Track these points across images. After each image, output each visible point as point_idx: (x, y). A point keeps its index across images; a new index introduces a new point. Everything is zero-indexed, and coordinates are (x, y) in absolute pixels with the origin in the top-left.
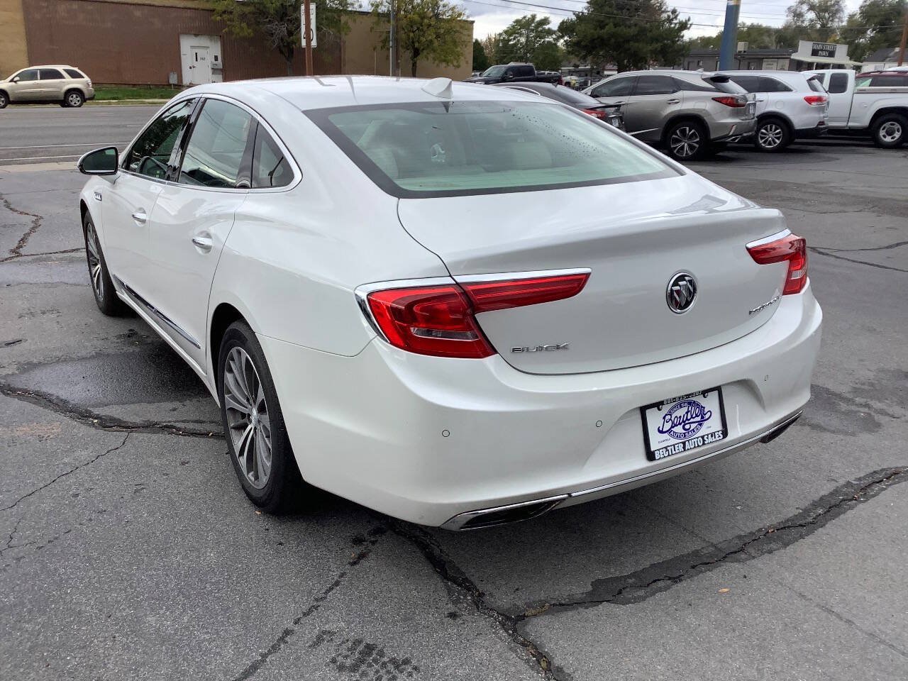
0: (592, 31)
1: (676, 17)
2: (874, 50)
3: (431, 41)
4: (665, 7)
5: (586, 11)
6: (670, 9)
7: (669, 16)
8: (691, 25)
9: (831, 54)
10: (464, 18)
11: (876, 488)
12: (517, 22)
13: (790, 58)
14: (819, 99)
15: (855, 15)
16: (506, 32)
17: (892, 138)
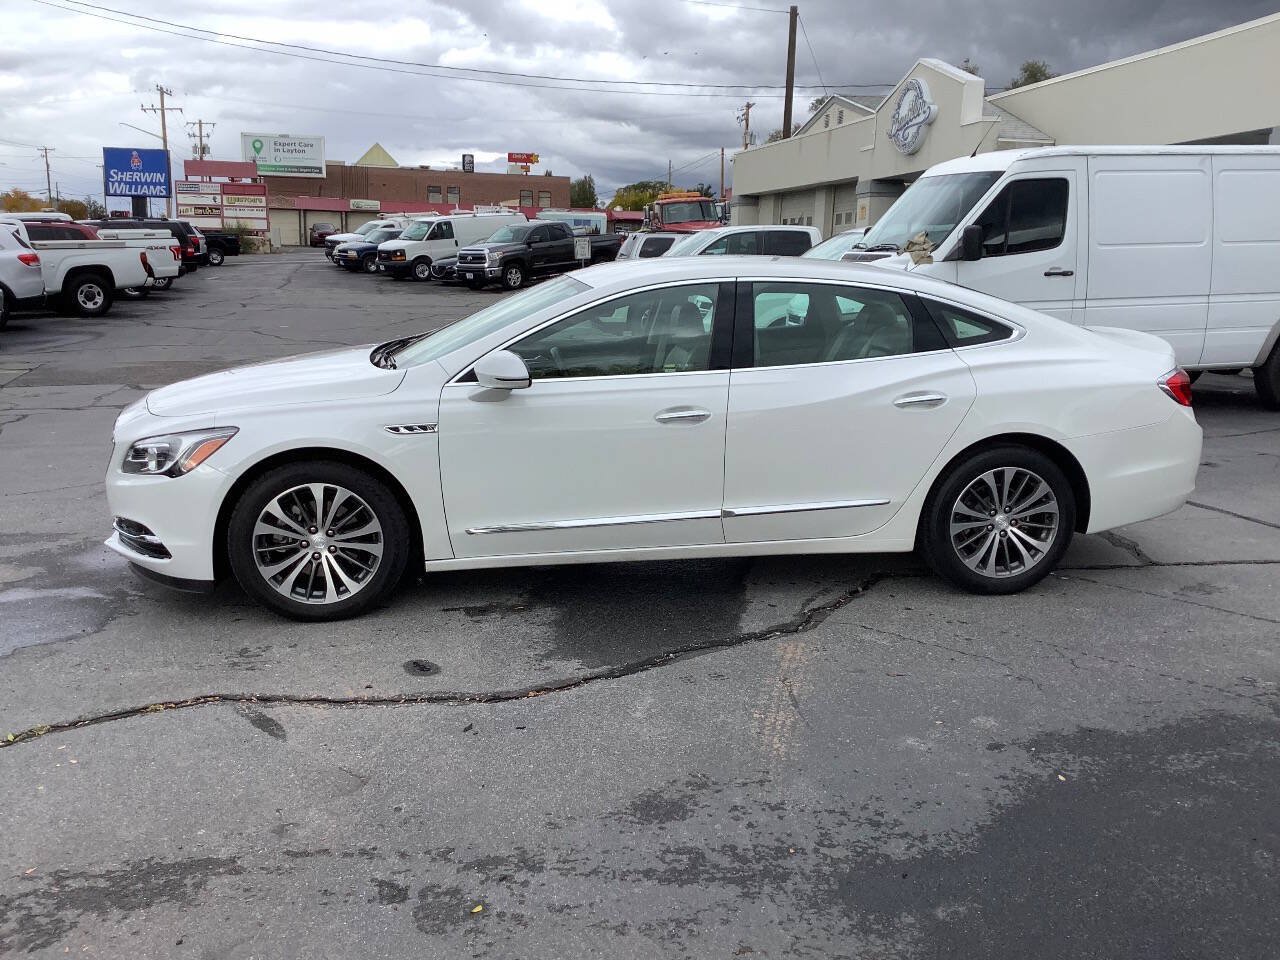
17: (95, 304)
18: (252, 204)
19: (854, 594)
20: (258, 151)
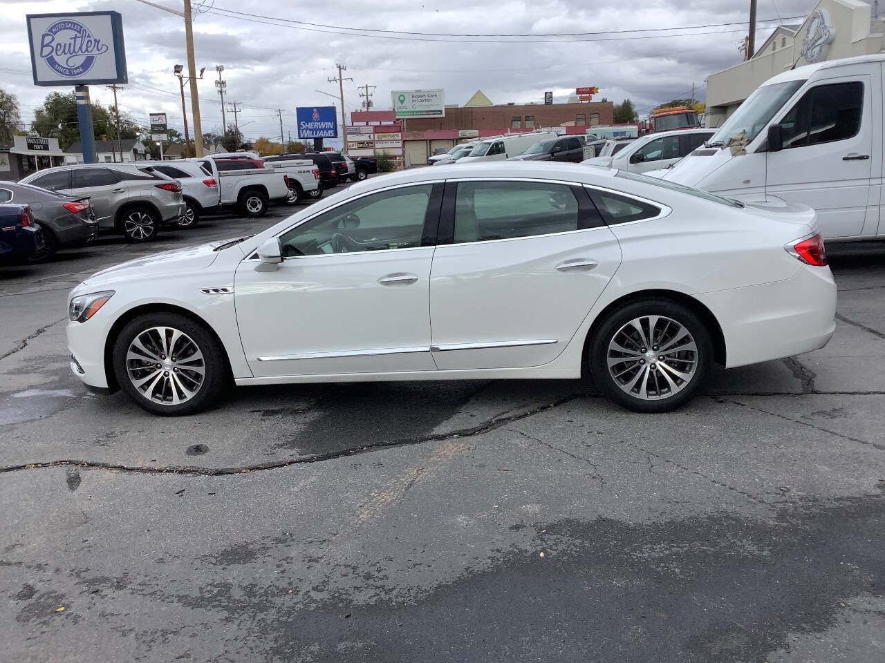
13: (9, 153)
14: (213, 182)
17: (257, 209)
18: (393, 138)
19: (543, 409)
20: (402, 102)
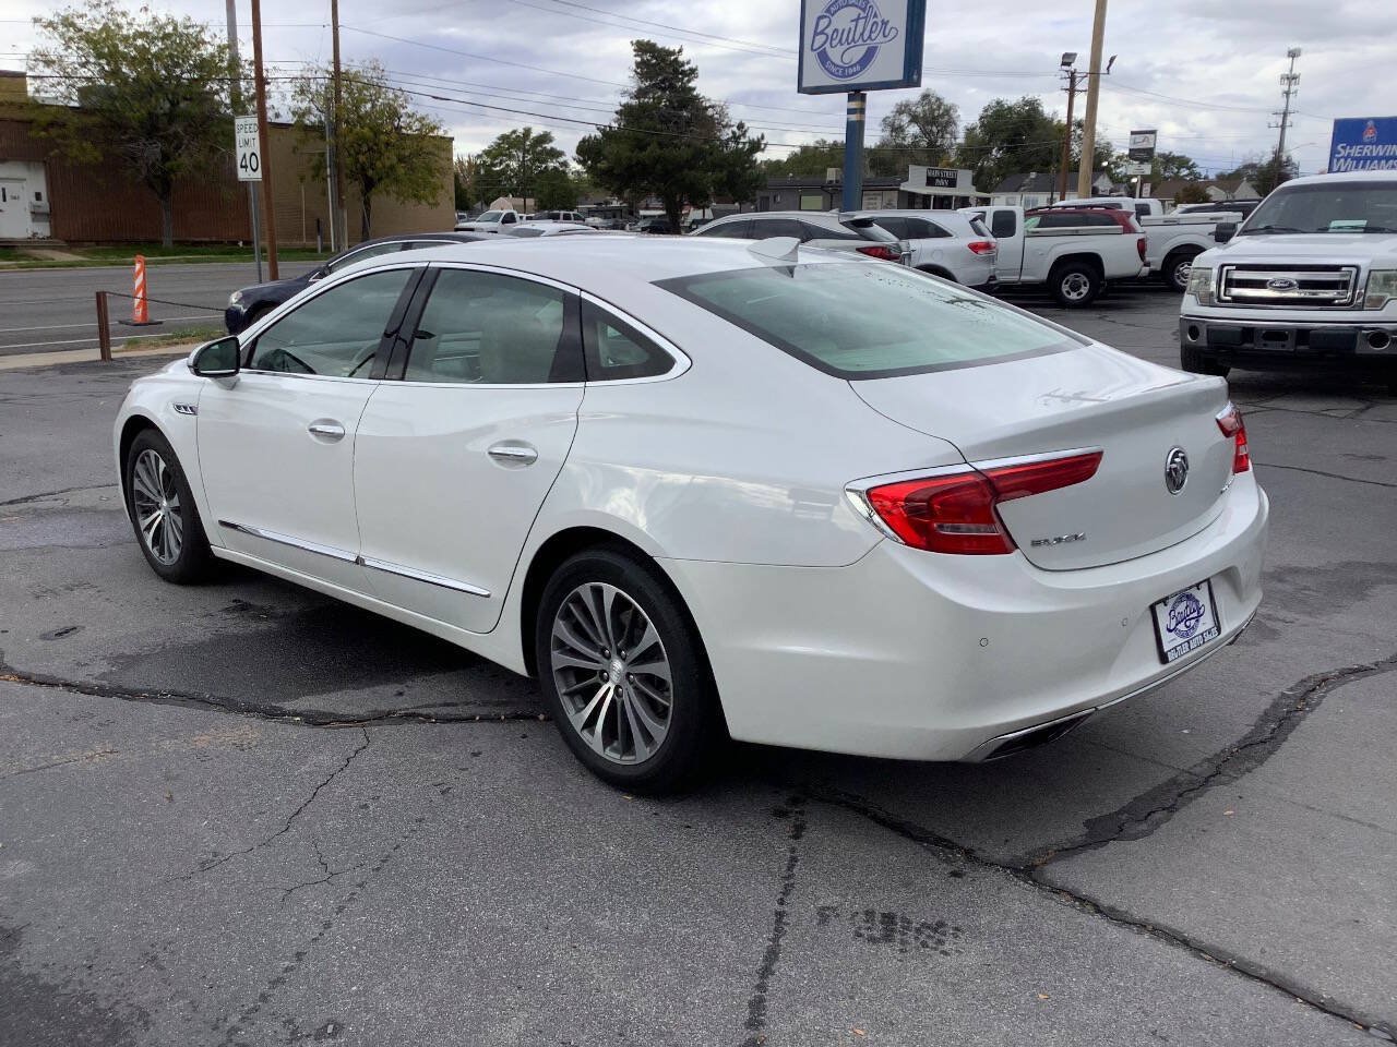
0: (628, 154)
1: (744, 134)
2: (1004, 177)
3: (392, 168)
4: (726, 120)
5: (615, 125)
6: (735, 122)
7: (733, 133)
8: (766, 145)
9: (952, 183)
10: (441, 133)
11: (1315, 696)
12: (504, 138)
13: (898, 190)
14: (987, 246)
15: (974, 129)
16: (487, 153)
17: (1078, 295)
